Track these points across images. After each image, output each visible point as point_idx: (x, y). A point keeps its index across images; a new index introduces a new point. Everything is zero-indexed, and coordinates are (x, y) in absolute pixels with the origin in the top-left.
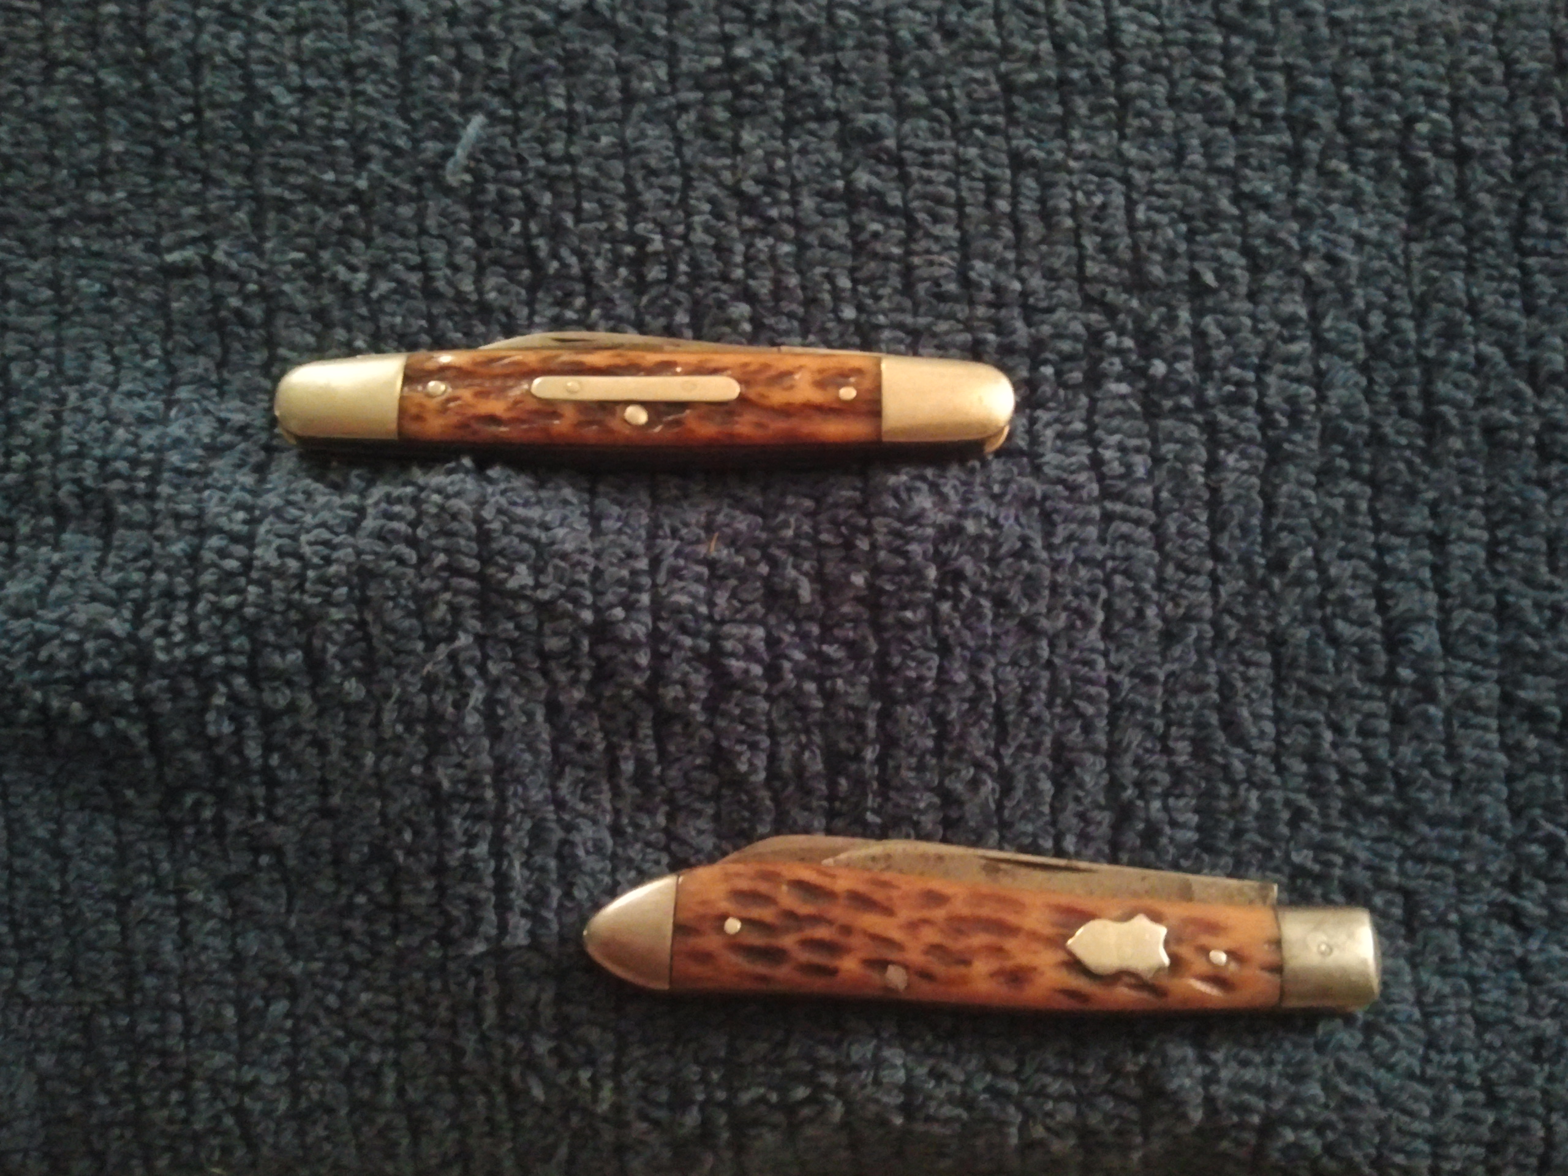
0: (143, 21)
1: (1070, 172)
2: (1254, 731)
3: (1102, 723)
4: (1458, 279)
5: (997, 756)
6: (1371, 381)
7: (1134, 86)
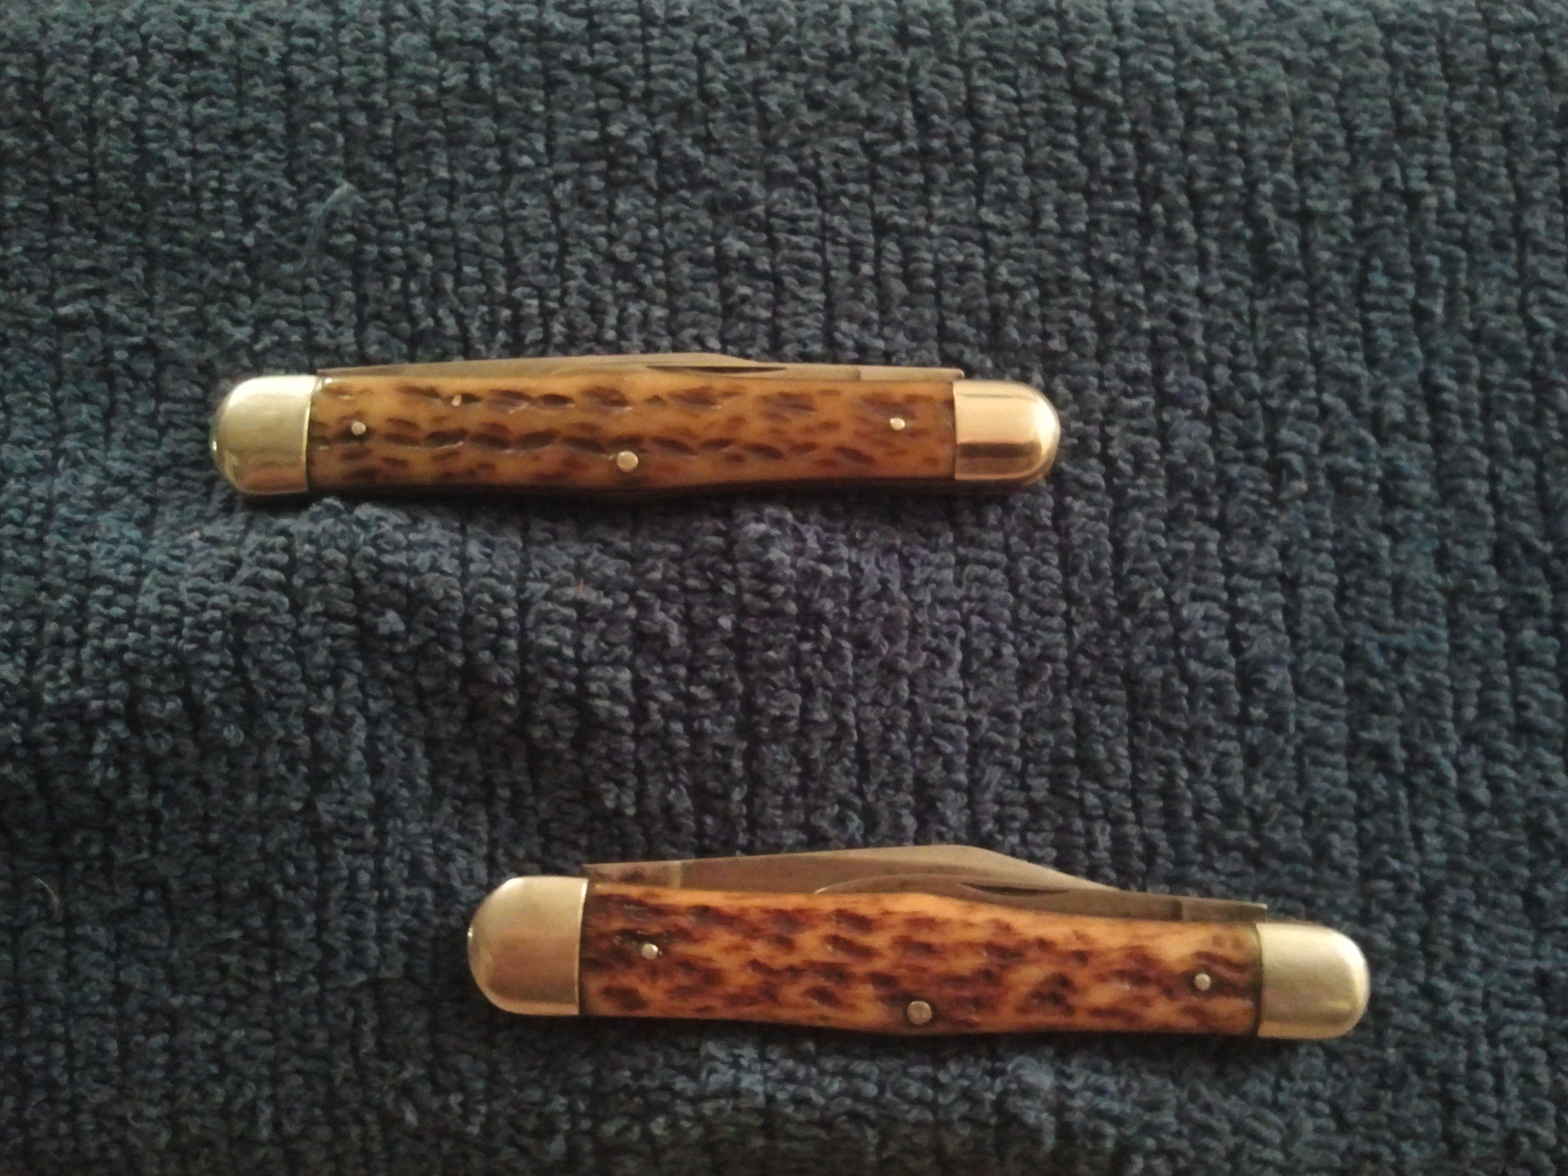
0: (40, 85)
1: (931, 236)
2: (1109, 768)
3: (962, 761)
4: (1300, 333)
5: (860, 793)
6: (1216, 432)
7: (990, 155)
